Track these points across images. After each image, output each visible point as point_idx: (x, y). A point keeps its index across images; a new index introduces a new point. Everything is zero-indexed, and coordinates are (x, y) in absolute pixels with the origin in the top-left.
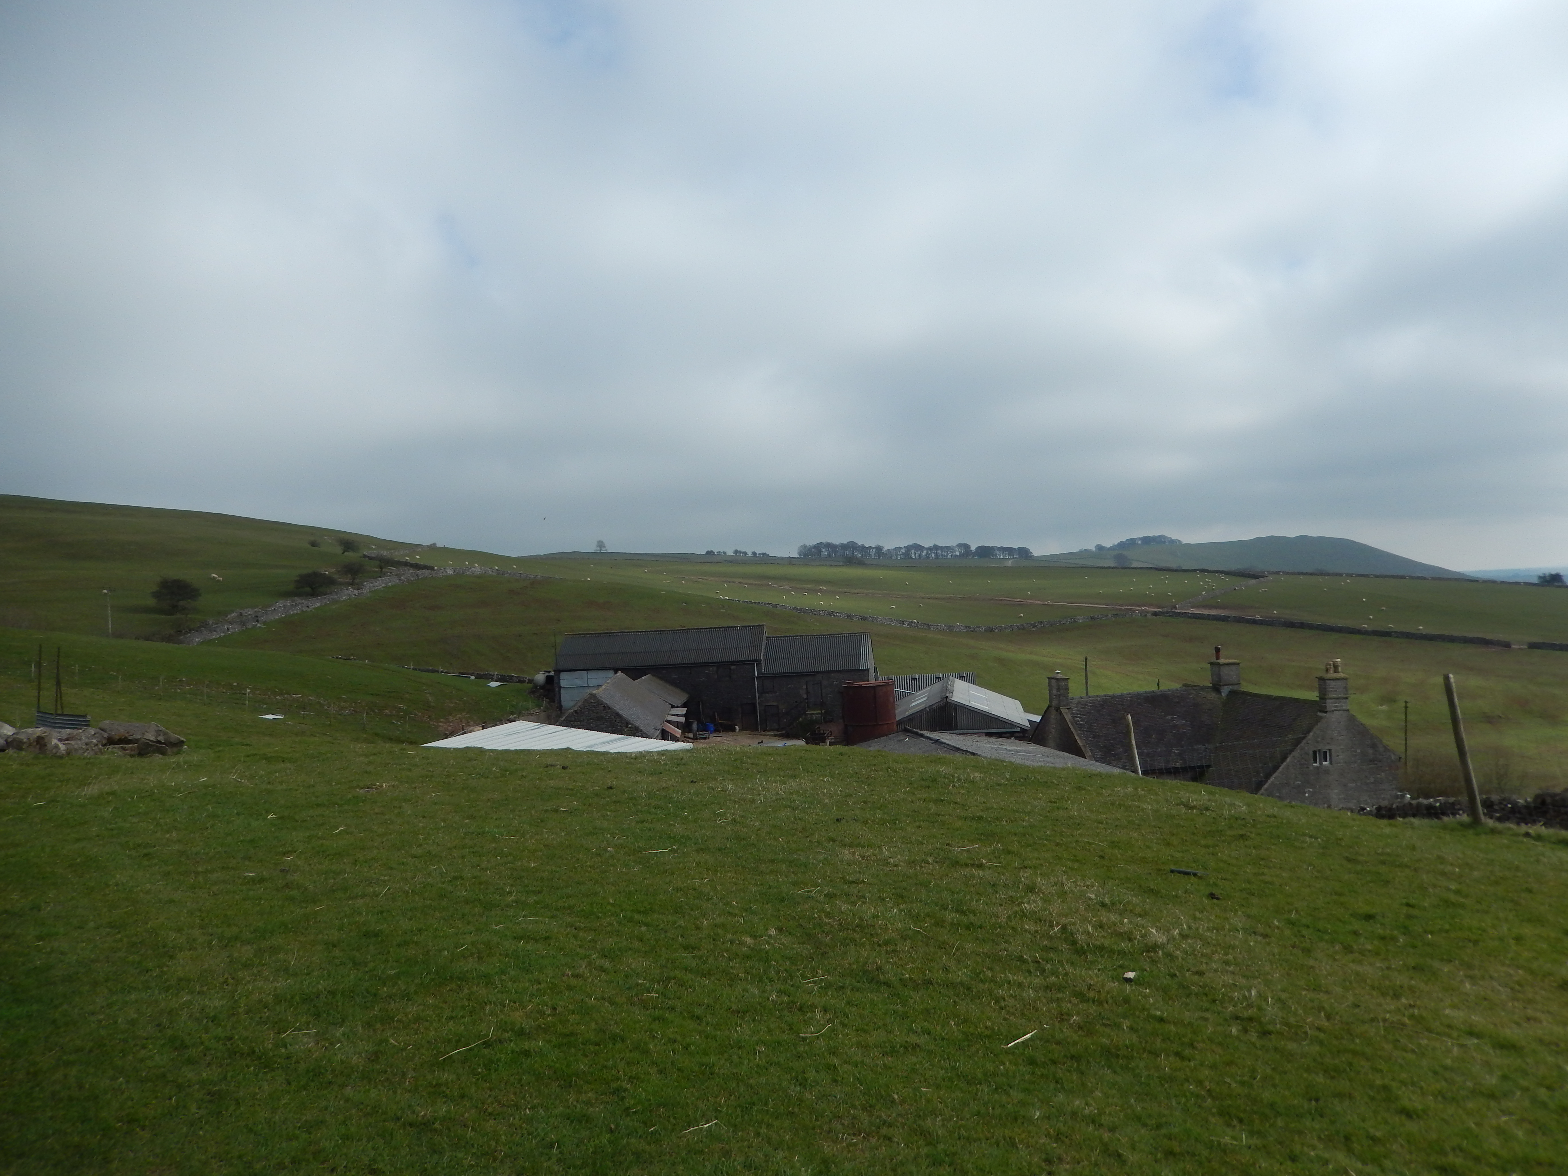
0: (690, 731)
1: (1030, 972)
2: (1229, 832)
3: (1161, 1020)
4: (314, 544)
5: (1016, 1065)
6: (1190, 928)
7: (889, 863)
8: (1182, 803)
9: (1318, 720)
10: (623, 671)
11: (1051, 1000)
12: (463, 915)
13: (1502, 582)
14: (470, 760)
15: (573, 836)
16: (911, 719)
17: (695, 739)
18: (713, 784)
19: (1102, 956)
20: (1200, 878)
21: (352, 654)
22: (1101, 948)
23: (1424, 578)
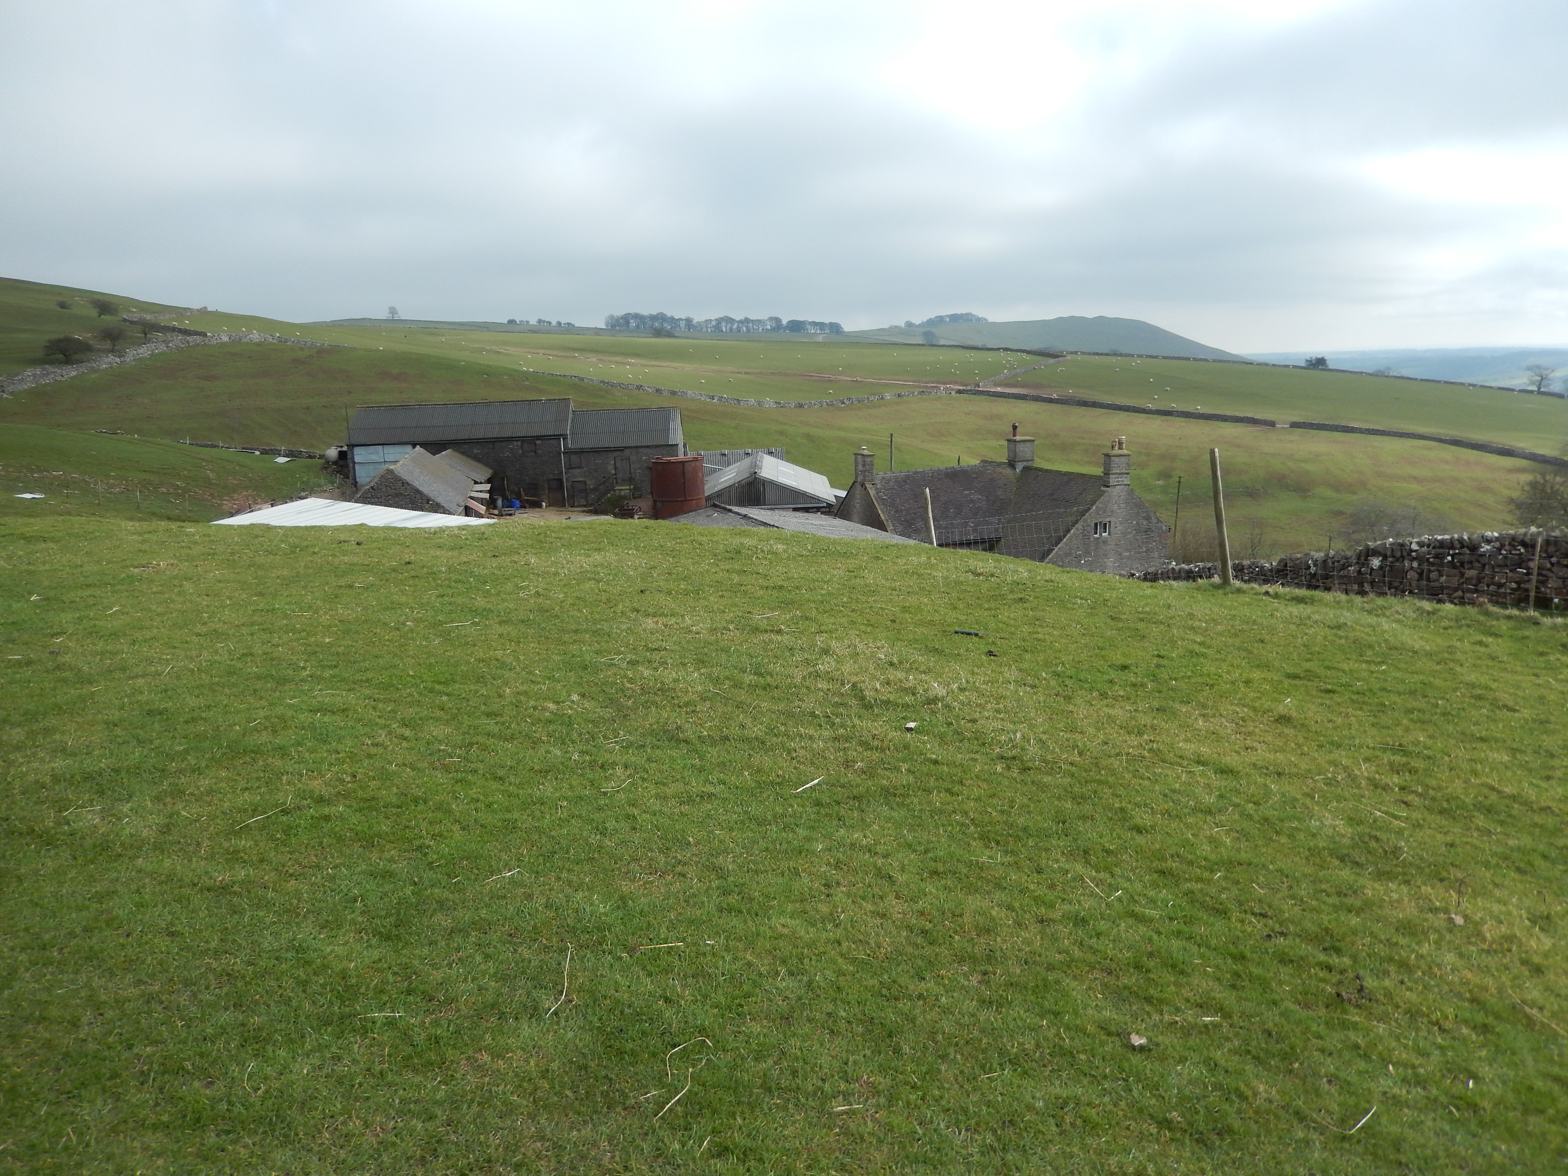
0: (495, 508)
1: (820, 726)
2: (1011, 596)
3: (936, 762)
4: (63, 306)
5: (803, 806)
6: (968, 682)
7: (691, 631)
8: (970, 571)
9: (1101, 494)
10: (422, 445)
11: (839, 750)
12: (255, 690)
13: (1274, 365)
14: (257, 537)
15: (370, 612)
16: (719, 494)
17: (500, 515)
18: (515, 558)
19: (888, 710)
20: (981, 637)
21: (119, 429)
22: (888, 702)
23: (1206, 360)
